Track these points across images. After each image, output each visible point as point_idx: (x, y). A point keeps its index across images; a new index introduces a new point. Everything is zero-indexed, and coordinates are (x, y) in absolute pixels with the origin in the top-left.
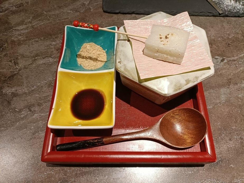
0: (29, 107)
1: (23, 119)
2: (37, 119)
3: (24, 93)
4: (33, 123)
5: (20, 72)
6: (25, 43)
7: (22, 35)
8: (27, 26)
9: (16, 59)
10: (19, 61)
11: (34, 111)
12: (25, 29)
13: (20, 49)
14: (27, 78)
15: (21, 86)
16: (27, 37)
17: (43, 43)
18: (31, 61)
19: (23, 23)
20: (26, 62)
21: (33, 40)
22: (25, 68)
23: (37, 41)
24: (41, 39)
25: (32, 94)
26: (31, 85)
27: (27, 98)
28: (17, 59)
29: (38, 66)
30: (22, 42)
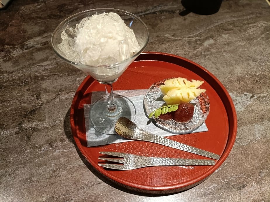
0: (50, 143)
1: (43, 155)
2: (59, 155)
3: (46, 128)
4: (54, 160)
5: (42, 106)
6: (49, 78)
7: (46, 71)
8: (51, 62)
9: (38, 94)
10: (41, 96)
11: (55, 147)
12: (49, 65)
13: (44, 84)
14: (50, 112)
15: (43, 120)
16: (51, 73)
17: (68, 79)
18: (54, 95)
19: (48, 60)
20: (49, 97)
21: (57, 76)
22: (48, 102)
23: (61, 77)
24: (65, 75)
25: (54, 129)
26: (53, 120)
27: (49, 133)
28: (40, 93)
29: (62, 101)
30: (45, 77)
